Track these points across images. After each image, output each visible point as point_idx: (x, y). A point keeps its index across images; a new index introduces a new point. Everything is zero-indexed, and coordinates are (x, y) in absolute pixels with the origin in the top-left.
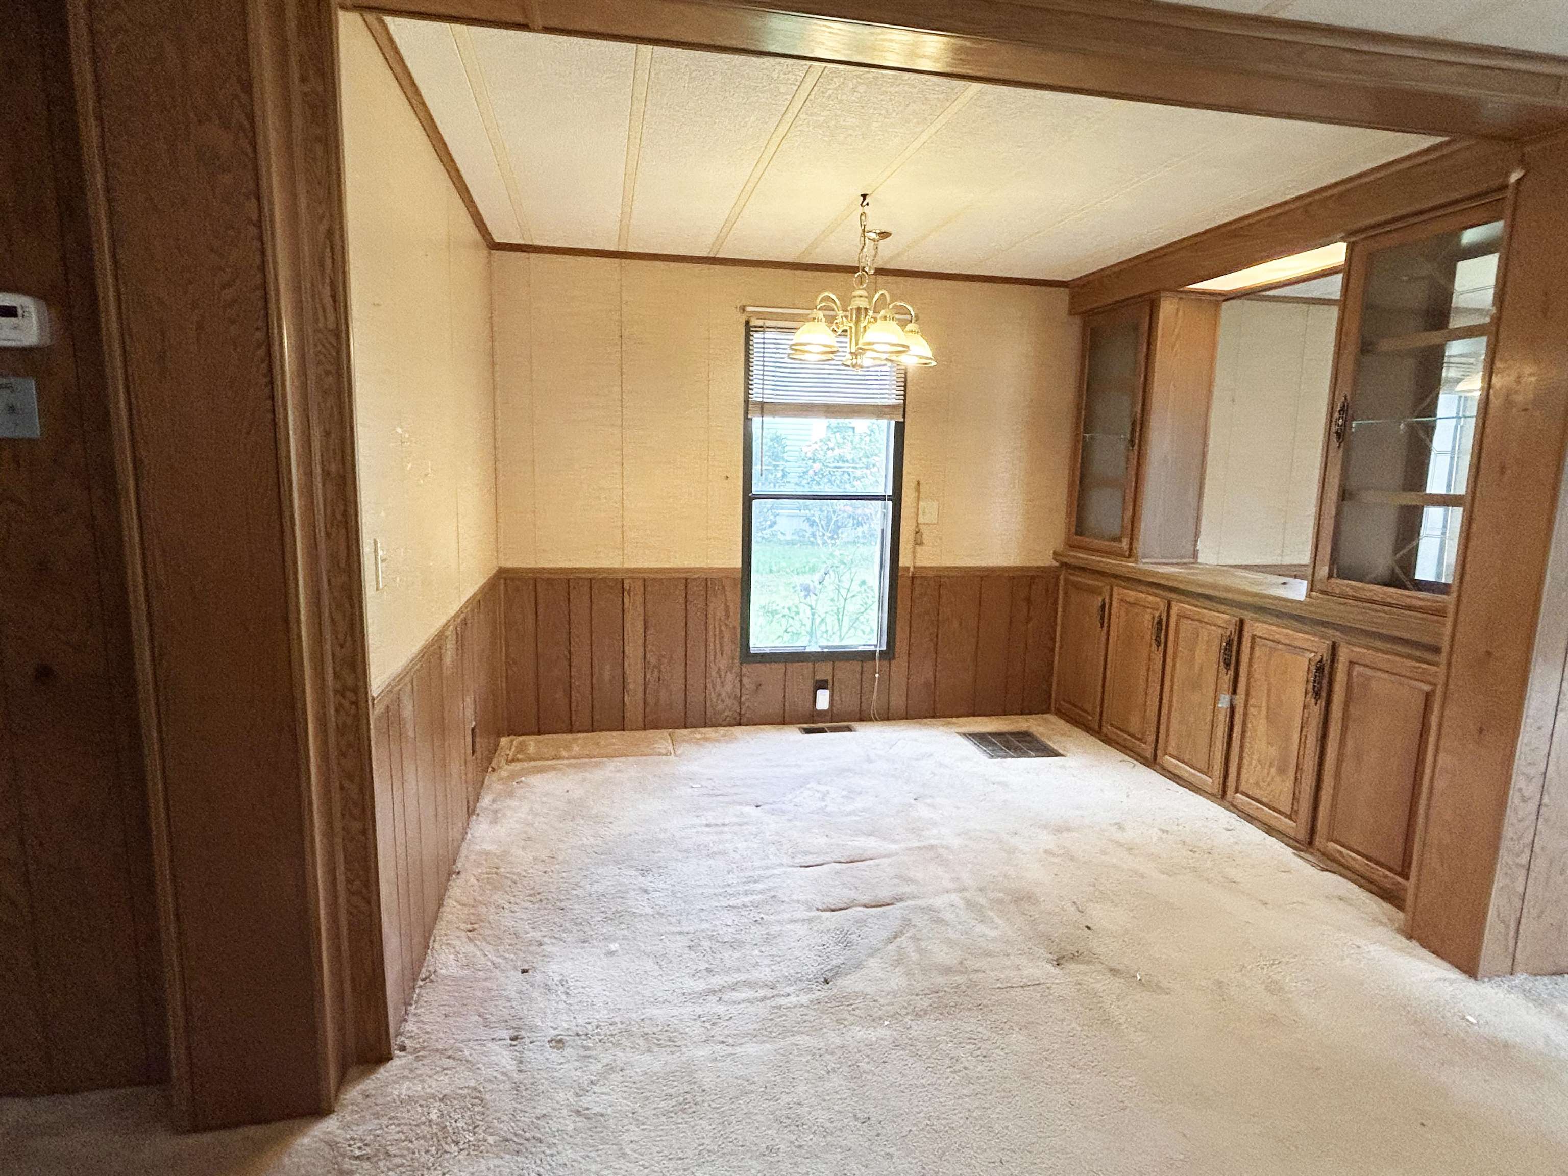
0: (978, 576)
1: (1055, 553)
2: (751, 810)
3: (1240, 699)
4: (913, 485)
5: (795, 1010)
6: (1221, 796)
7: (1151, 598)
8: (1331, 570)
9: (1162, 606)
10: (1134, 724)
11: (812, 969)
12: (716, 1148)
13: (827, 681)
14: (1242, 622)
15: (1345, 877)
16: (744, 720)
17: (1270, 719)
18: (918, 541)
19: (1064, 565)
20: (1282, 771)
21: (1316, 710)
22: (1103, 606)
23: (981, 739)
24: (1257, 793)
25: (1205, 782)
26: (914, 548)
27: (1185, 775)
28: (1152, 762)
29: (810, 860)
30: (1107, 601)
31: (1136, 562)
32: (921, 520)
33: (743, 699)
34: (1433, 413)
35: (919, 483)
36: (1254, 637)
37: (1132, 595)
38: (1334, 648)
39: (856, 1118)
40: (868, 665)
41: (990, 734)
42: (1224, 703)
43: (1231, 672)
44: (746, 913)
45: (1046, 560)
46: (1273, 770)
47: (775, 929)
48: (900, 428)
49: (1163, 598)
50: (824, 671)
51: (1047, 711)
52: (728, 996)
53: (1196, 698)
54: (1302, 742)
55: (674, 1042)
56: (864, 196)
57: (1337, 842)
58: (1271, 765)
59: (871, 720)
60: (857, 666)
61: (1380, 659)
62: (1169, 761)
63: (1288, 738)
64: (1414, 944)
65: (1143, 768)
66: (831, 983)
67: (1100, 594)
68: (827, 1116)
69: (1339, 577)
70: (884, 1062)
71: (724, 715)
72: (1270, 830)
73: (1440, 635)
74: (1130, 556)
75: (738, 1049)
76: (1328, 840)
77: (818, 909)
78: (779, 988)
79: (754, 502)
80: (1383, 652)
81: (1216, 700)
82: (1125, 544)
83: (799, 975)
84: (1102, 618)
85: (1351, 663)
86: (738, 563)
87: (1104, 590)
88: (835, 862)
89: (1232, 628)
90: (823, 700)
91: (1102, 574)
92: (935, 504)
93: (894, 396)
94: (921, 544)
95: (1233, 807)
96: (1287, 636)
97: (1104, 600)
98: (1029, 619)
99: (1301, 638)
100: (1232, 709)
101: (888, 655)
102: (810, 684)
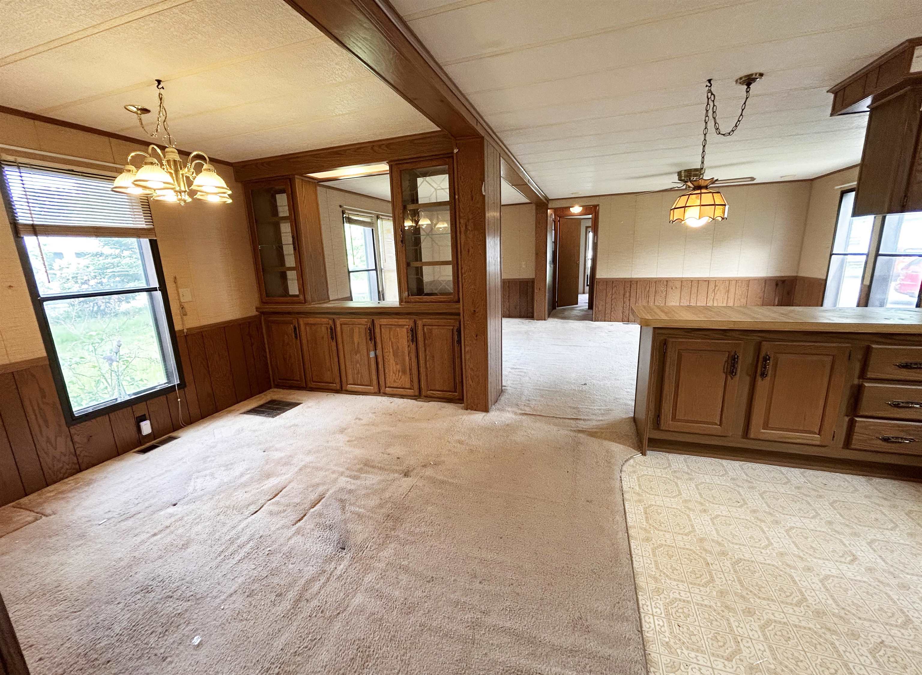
0: (222, 327)
1: (257, 308)
2: (172, 510)
3: (379, 352)
4: (172, 279)
5: (348, 570)
6: (379, 392)
7: (323, 320)
8: (408, 294)
9: (331, 322)
10: (327, 376)
11: (330, 549)
12: (404, 650)
13: (145, 415)
14: (373, 320)
15: (434, 401)
16: (83, 466)
17: (395, 354)
18: (184, 313)
19: (263, 313)
20: (404, 372)
21: (413, 346)
22: (295, 329)
23: (255, 411)
24: (395, 385)
25: (370, 389)
26: (182, 318)
27: (360, 390)
28: (340, 390)
29: (253, 508)
30: (297, 326)
31: (310, 304)
32: (182, 300)
33: (78, 453)
34: (420, 234)
35: (175, 278)
36: (380, 325)
37: (311, 320)
38: (415, 322)
39: (429, 582)
40: (171, 396)
41: (257, 408)
42: (372, 354)
43: (373, 342)
44: (256, 555)
45: (253, 312)
46: (400, 374)
47: (285, 549)
48: (154, 245)
49: (330, 319)
50: (140, 410)
51: (270, 388)
52: (308, 595)
53: (358, 357)
54: (410, 359)
55: (315, 639)
56: (159, 82)
57: (431, 390)
58: (399, 371)
59: (181, 427)
60: (163, 398)
61: (434, 321)
62: (350, 387)
63: (404, 360)
64: (469, 411)
65: (337, 395)
66: (346, 547)
67: (292, 323)
68: (420, 592)
69: (412, 295)
70: (408, 555)
71: (63, 471)
72: (402, 396)
73: (459, 309)
74: (305, 302)
75: (350, 609)
76: (428, 390)
77: (293, 525)
78: (328, 569)
79: (45, 303)
80: (434, 319)
81: (368, 355)
82: (301, 297)
83: (329, 556)
84: (296, 334)
85: (424, 326)
86: (43, 353)
87: (294, 321)
88: (268, 501)
89: (369, 324)
90: (146, 428)
91: (289, 313)
92: (189, 290)
93: (144, 223)
94: (186, 315)
95: (385, 394)
96: (396, 322)
97: (295, 326)
98: (252, 345)
99: (402, 321)
100: (376, 357)
101: (182, 385)
102: (133, 421)
